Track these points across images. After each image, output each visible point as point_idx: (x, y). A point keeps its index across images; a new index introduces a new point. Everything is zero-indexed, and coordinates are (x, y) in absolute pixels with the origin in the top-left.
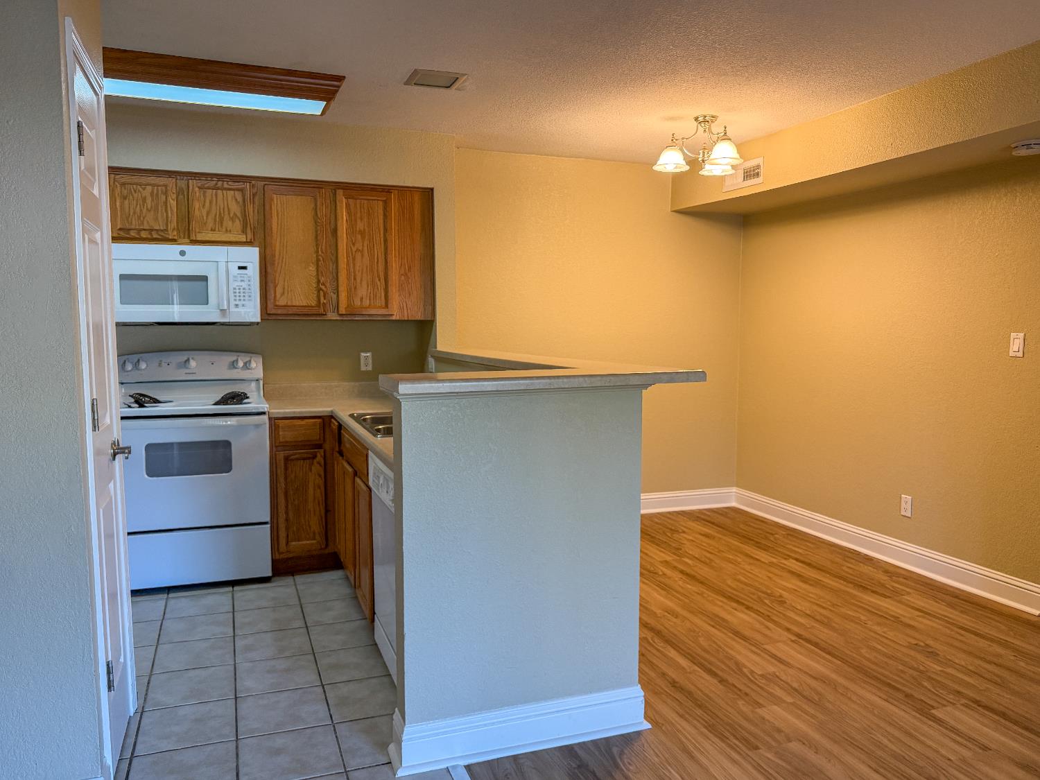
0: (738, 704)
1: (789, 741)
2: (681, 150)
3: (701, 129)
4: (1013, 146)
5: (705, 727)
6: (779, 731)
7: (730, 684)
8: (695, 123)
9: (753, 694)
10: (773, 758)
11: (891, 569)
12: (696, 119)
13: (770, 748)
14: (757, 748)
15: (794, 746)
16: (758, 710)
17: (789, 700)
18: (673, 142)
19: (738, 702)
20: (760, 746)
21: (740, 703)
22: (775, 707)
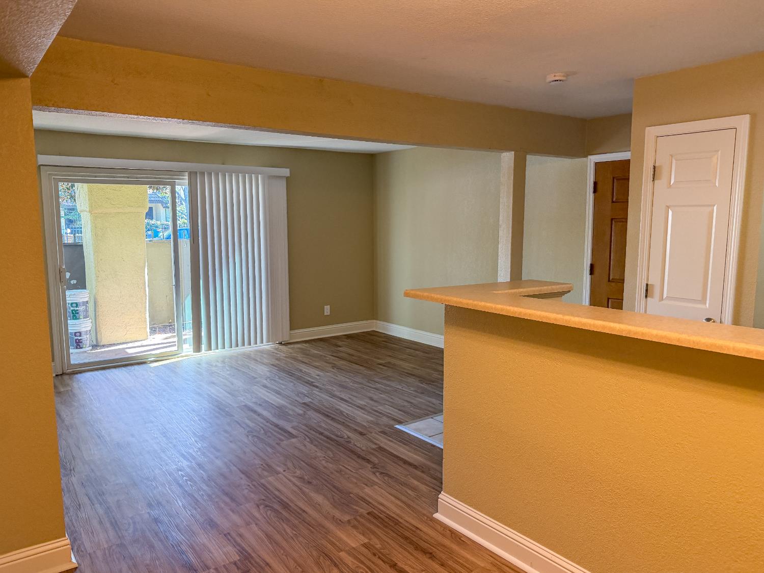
0: (380, 544)
1: (349, 521)
5: (401, 523)
6: (354, 527)
7: (388, 563)
9: (370, 555)
10: (359, 509)
13: (361, 516)
14: (368, 514)
15: (346, 518)
16: (366, 541)
17: (342, 554)
19: (380, 546)
20: (366, 515)
21: (379, 546)
22: (354, 546)
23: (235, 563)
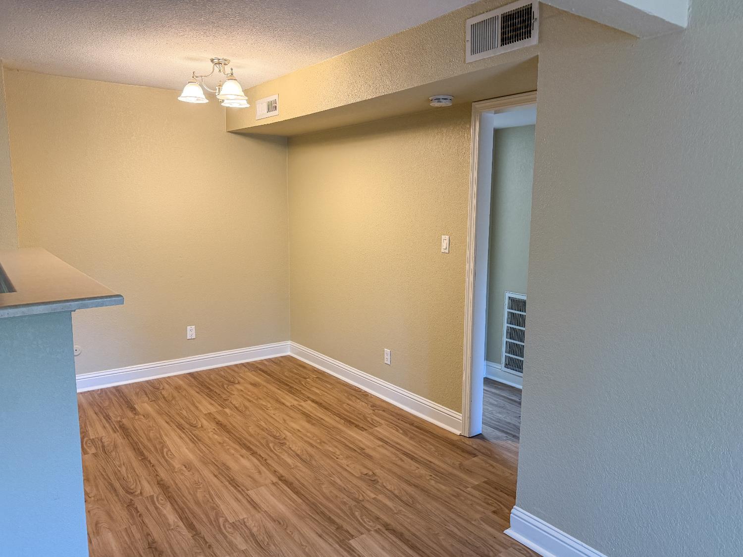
2: (201, 85)
3: (216, 69)
4: (430, 98)
8: (212, 65)
11: (378, 403)
12: (212, 60)
18: (195, 78)
23: (352, 536)
